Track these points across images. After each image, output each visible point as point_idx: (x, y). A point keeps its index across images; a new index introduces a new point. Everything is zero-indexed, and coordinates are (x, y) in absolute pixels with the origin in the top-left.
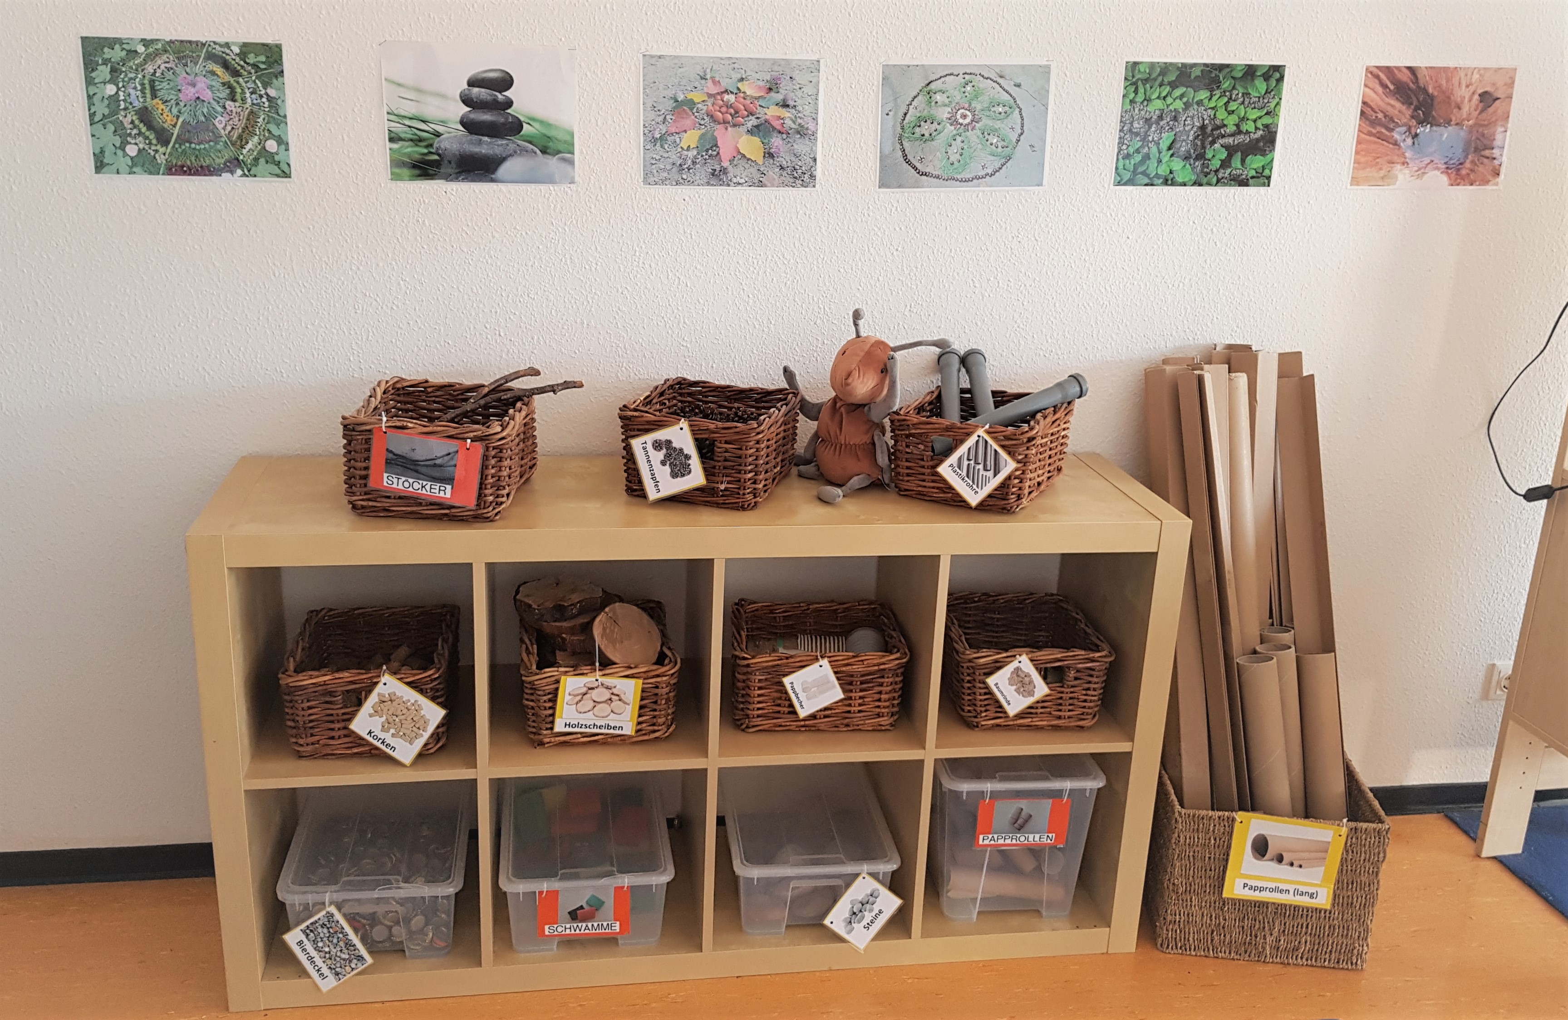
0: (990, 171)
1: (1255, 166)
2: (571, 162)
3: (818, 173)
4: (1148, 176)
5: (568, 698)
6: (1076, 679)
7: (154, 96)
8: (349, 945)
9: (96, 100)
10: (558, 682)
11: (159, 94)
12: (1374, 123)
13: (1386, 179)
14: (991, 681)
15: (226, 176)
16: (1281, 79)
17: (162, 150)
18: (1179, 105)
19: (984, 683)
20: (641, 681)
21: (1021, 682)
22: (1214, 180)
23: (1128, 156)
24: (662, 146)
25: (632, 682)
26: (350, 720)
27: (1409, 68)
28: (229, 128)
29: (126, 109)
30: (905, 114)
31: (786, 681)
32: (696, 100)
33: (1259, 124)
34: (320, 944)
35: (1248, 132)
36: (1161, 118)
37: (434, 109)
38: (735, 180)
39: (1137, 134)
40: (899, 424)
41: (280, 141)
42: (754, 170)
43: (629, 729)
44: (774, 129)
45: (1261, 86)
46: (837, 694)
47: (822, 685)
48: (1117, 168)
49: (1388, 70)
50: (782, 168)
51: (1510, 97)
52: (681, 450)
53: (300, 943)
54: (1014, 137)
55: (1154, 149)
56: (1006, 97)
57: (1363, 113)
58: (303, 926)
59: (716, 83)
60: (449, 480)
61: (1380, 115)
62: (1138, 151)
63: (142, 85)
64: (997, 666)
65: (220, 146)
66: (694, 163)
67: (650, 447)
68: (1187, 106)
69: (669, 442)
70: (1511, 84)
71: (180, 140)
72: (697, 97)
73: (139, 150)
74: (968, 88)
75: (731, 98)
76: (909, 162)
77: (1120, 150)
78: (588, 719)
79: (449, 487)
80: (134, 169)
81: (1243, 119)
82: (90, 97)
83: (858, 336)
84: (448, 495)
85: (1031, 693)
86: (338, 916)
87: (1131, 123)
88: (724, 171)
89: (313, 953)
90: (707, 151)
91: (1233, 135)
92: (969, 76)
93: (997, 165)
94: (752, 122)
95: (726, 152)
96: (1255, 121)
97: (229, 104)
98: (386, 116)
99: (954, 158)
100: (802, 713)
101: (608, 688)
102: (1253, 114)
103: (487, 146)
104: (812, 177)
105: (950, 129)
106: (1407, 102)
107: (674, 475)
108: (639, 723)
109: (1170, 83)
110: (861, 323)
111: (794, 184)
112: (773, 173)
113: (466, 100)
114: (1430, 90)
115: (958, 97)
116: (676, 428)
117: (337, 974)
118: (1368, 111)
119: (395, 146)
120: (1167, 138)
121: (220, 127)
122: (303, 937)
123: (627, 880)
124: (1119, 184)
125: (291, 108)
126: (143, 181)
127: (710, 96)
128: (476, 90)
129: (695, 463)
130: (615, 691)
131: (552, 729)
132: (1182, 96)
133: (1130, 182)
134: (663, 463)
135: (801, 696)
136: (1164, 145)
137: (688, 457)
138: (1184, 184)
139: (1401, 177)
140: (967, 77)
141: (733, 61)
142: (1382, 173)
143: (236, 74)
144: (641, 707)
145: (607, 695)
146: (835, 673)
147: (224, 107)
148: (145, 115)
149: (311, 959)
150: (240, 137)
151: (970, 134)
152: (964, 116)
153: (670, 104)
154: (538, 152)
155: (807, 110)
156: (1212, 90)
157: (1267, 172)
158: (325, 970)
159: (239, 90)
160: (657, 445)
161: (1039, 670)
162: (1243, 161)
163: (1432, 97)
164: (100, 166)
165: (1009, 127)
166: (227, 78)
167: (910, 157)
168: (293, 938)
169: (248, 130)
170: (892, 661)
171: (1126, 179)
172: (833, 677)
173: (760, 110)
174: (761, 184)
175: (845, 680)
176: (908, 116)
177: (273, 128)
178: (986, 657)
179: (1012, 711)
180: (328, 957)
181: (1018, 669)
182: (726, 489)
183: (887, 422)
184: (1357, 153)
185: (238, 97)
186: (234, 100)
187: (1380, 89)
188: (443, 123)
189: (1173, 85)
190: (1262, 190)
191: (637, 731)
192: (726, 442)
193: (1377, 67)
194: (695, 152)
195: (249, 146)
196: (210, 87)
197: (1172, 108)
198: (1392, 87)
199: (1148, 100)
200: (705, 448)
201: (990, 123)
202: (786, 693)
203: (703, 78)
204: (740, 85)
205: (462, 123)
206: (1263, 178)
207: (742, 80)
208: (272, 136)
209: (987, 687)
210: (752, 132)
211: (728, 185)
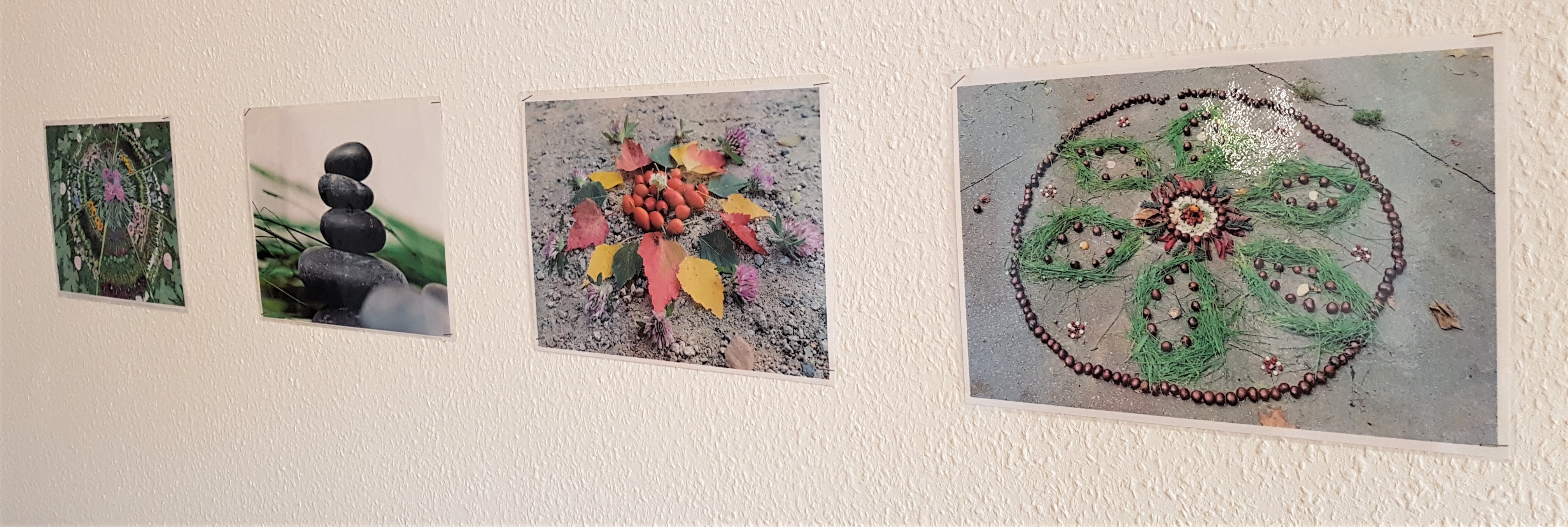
0: (1293, 380)
2: (442, 298)
3: (834, 347)
7: (89, 195)
11: (92, 192)
17: (96, 263)
24: (561, 275)
28: (137, 236)
29: (72, 212)
30: (1024, 210)
32: (607, 186)
38: (677, 348)
41: (174, 254)
42: (708, 330)
44: (739, 243)
50: (760, 330)
54: (1367, 281)
56: (1332, 159)
63: (81, 181)
65: (132, 260)
66: (610, 310)
72: (607, 179)
73: (82, 264)
74: (1201, 135)
75: (659, 179)
76: (1043, 336)
88: (659, 329)
90: (628, 285)
92: (1194, 99)
93: (1318, 362)
94: (698, 229)
95: (660, 293)
97: (136, 204)
98: (253, 219)
99: (1172, 333)
103: (347, 268)
104: (821, 353)
105: (1154, 251)
111: (785, 367)
112: (745, 338)
113: (326, 193)
115: (1169, 161)
119: (264, 265)
121: (131, 234)
125: (179, 209)
127: (627, 175)
128: (334, 177)
141: (659, 103)
143: (139, 164)
147: (133, 209)
148: (84, 220)
150: (145, 248)
153: (566, 195)
154: (403, 279)
155: (799, 201)
159: (142, 186)
165: (1349, 250)
166: (133, 170)
167: (1045, 322)
169: (150, 239)
173: (711, 202)
174: (723, 362)
176: (1031, 215)
177: (168, 236)
185: (142, 195)
186: (139, 199)
188: (304, 229)
194: (610, 287)
195: (152, 261)
201: (1282, 234)
203: (614, 142)
204: (673, 151)
205: (323, 230)
207: (677, 141)
208: (168, 247)
210: (698, 249)
211: (667, 358)
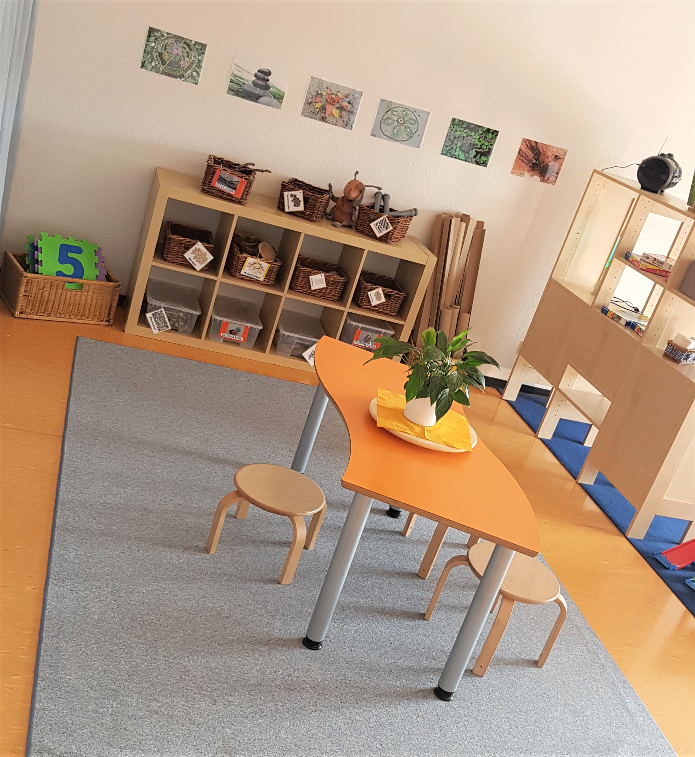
0: (405, 140)
1: (483, 160)
2: (281, 103)
3: (354, 126)
4: (451, 154)
5: (248, 264)
6: (394, 299)
7: (165, 50)
8: (165, 322)
9: (148, 46)
10: (246, 258)
11: (167, 50)
12: (521, 156)
13: (521, 175)
14: (369, 293)
15: (179, 79)
16: (497, 135)
17: (162, 66)
18: (465, 135)
19: (367, 293)
20: (270, 265)
21: (378, 296)
22: (470, 161)
23: (446, 146)
24: (310, 105)
25: (267, 264)
26: (184, 253)
27: (535, 142)
28: (184, 65)
29: (156, 51)
31: (311, 277)
33: (488, 147)
34: (157, 319)
35: (483, 149)
36: (459, 137)
37: (245, 75)
38: (328, 121)
39: (451, 140)
40: (361, 208)
41: (198, 73)
42: (334, 120)
43: (262, 279)
44: (344, 109)
45: (490, 136)
46: (324, 285)
47: (320, 281)
48: (442, 149)
49: (529, 141)
50: (343, 122)
51: (564, 159)
52: (299, 199)
53: (151, 317)
54: (414, 131)
55: (455, 146)
56: (415, 118)
57: (519, 152)
58: (153, 313)
59: (330, 90)
60: (235, 189)
61: (524, 154)
62: (450, 146)
63: (163, 45)
64: (372, 289)
65: (180, 70)
66: (318, 113)
67: (289, 196)
68: (467, 136)
69: (295, 196)
70: (565, 155)
71: (169, 65)
72: (324, 93)
73: (156, 65)
74: (404, 113)
75: (334, 96)
76: (381, 130)
77: (445, 144)
78: (251, 273)
79: (234, 191)
80: (153, 70)
81: (483, 144)
82: (146, 45)
83: (355, 179)
84: (233, 193)
85: (380, 300)
86: (164, 312)
87: (450, 137)
88: (326, 118)
89: (154, 321)
90: (322, 110)
91: (479, 148)
92: (406, 109)
93: (408, 138)
94: (338, 105)
95: (328, 112)
96: (486, 146)
97: (186, 58)
98: (231, 74)
99: (395, 133)
100: (313, 289)
101: (260, 264)
102: (486, 144)
103: (258, 91)
104: (352, 127)
105: (396, 123)
106: (533, 152)
107: (295, 206)
108: (265, 278)
109: (464, 128)
110: (357, 175)
111: (345, 128)
112: (340, 122)
113: (256, 76)
114: (540, 150)
115: (401, 114)
116: (298, 192)
117: (159, 329)
118: (521, 152)
119: (231, 84)
120: (460, 144)
121: (181, 64)
122: (152, 316)
123: (249, 325)
124: (442, 154)
125: (203, 64)
126: (154, 74)
127: (328, 94)
128: (259, 74)
129: (302, 203)
130: (262, 266)
131: (240, 273)
132: (466, 132)
133: (446, 155)
134: (292, 201)
135: (314, 283)
136: (458, 146)
137: (300, 201)
138: (461, 160)
139: (526, 174)
140: (405, 109)
141: (337, 85)
142: (521, 172)
143: (191, 49)
144: (267, 273)
145: (259, 266)
146: (326, 279)
147: (184, 59)
148: (160, 54)
149: (153, 323)
150: (186, 69)
151: (401, 126)
152: (401, 121)
153: (315, 93)
154: (273, 97)
155: (356, 106)
156: (475, 133)
157: (486, 163)
158: (156, 328)
159: (190, 55)
160: (292, 196)
161: (384, 294)
162: (480, 157)
163: (540, 153)
164: (143, 66)
165: (414, 128)
166: (188, 50)
168: (149, 315)
169: (189, 68)
170: (342, 279)
171: (444, 153)
172: (324, 280)
173: (342, 102)
174: (336, 125)
175: (327, 282)
176: (384, 116)
177: (197, 68)
178: (370, 286)
179: (373, 304)
180: (158, 324)
181: (378, 292)
182: (309, 214)
183: (358, 208)
184: (515, 164)
185: (190, 57)
186: (188, 57)
187: (525, 146)
188: (247, 81)
189: (465, 128)
190: (484, 168)
191: (264, 281)
192: (312, 200)
193: (526, 139)
194: (319, 110)
195: (188, 72)
196: (182, 52)
197: (463, 135)
198: (529, 146)
199: (456, 131)
200: (306, 200)
201: (408, 124)
202: (309, 281)
203: (327, 88)
204: (337, 93)
205: (253, 82)
206: (485, 164)
207: (338, 92)
208: (196, 71)
209: (368, 295)
210: (337, 108)
211: (326, 122)
